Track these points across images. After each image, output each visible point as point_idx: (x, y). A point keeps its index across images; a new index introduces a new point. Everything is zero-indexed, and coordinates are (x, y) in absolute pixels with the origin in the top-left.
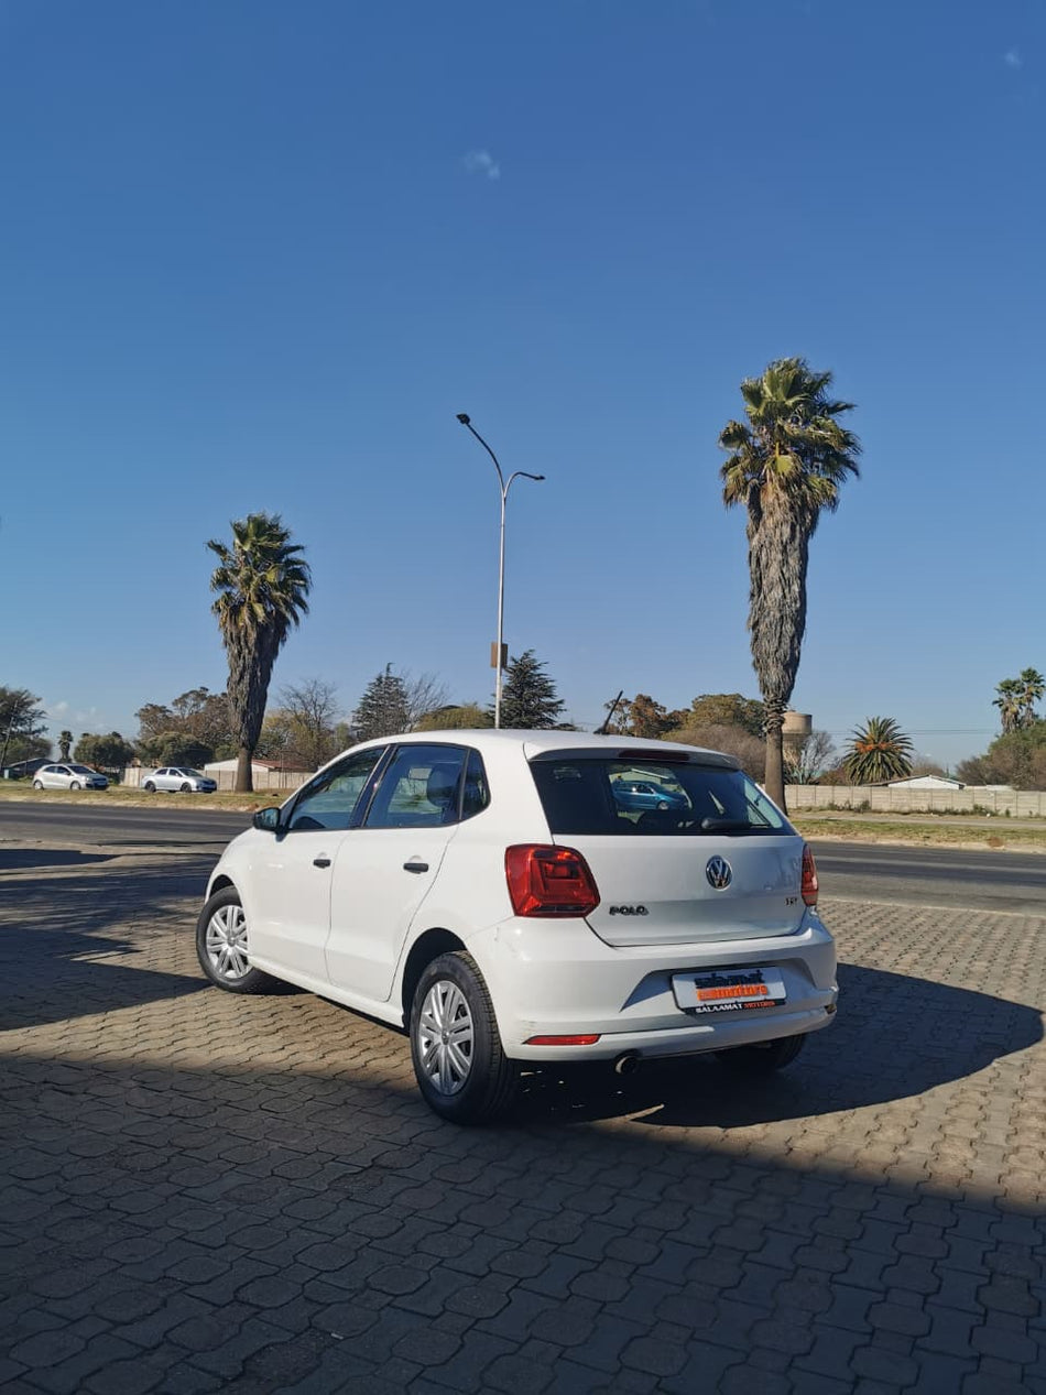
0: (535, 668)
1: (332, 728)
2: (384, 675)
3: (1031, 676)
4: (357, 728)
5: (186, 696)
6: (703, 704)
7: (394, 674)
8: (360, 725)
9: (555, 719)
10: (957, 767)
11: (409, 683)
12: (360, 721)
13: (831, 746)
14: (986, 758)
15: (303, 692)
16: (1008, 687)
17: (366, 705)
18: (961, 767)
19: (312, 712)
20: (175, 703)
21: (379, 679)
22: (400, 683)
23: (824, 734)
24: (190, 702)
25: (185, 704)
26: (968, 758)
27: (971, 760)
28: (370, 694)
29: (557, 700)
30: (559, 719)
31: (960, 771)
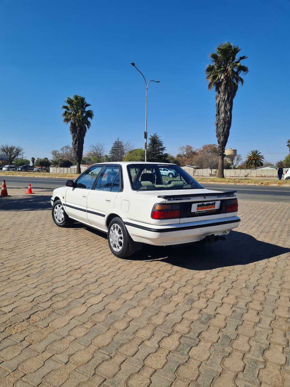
0: (158, 138)
1: (104, 156)
2: (117, 141)
4: (110, 156)
5: (64, 147)
6: (205, 147)
7: (120, 140)
8: (111, 155)
9: (163, 152)
10: (276, 163)
11: (124, 143)
13: (241, 158)
14: (285, 161)
15: (95, 146)
17: (112, 149)
18: (277, 164)
19: (98, 152)
20: (61, 150)
21: (116, 142)
22: (122, 143)
23: (239, 155)
24: (65, 149)
25: (63, 150)
26: (279, 161)
28: (114, 146)
29: (164, 147)
30: (164, 152)
31: (277, 165)
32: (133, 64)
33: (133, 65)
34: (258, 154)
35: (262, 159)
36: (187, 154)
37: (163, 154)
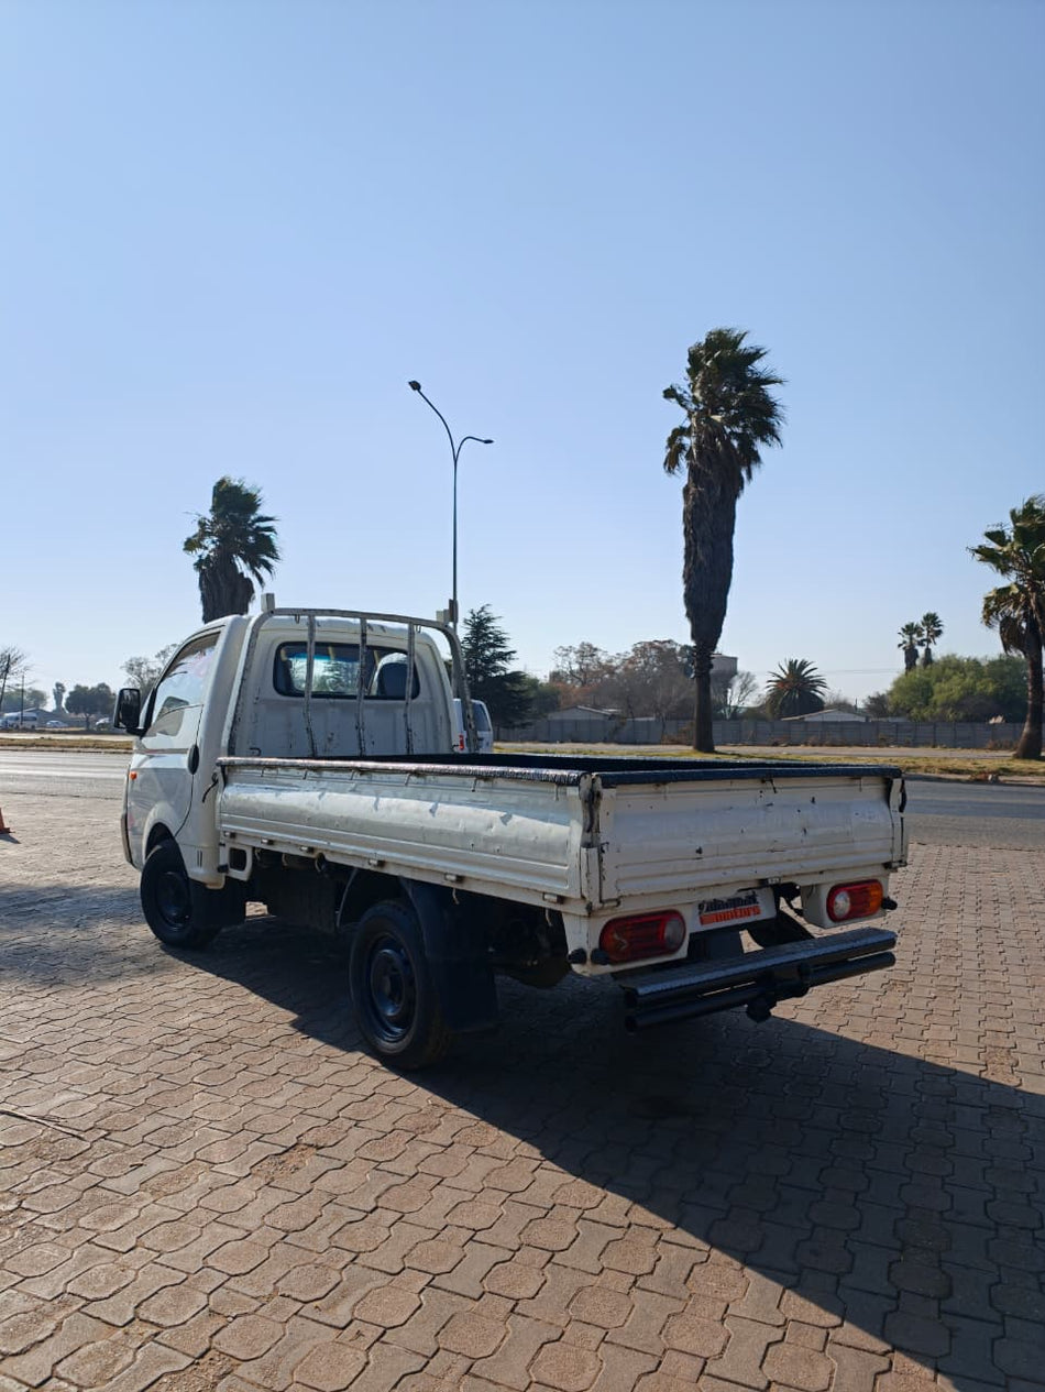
0: (490, 621)
3: (931, 620)
6: (643, 650)
8: (331, 674)
9: (507, 666)
10: (863, 701)
12: (332, 671)
13: (754, 686)
14: (891, 693)
16: (910, 629)
18: (869, 703)
20: (158, 656)
23: (748, 674)
26: (872, 695)
27: (876, 696)
29: (509, 650)
30: (511, 667)
31: (866, 705)
32: (415, 386)
33: (414, 389)
34: (807, 673)
35: (820, 688)
36: (581, 670)
37: (508, 672)
